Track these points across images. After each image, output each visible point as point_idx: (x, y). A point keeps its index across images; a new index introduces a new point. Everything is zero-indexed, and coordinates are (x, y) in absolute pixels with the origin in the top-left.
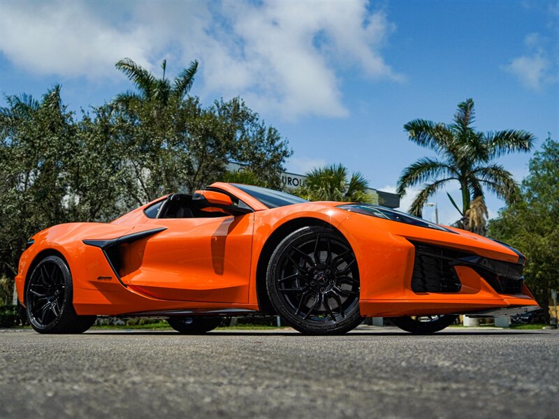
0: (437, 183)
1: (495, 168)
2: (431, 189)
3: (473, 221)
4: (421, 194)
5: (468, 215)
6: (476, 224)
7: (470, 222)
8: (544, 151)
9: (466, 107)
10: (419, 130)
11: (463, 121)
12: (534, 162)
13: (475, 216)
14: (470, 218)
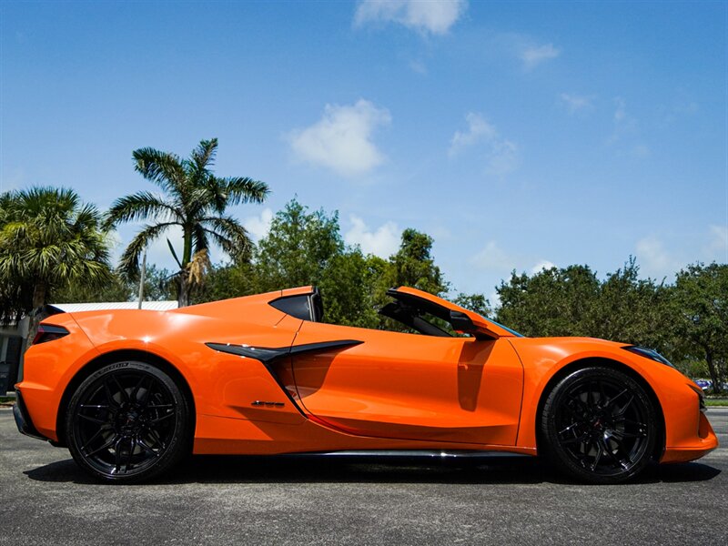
0: (160, 226)
1: (229, 221)
2: (152, 231)
3: (193, 275)
4: (140, 236)
5: (189, 269)
6: (197, 280)
7: (191, 276)
8: (286, 211)
9: (209, 147)
10: (149, 161)
11: (201, 161)
12: (276, 222)
13: (198, 271)
14: (191, 272)
